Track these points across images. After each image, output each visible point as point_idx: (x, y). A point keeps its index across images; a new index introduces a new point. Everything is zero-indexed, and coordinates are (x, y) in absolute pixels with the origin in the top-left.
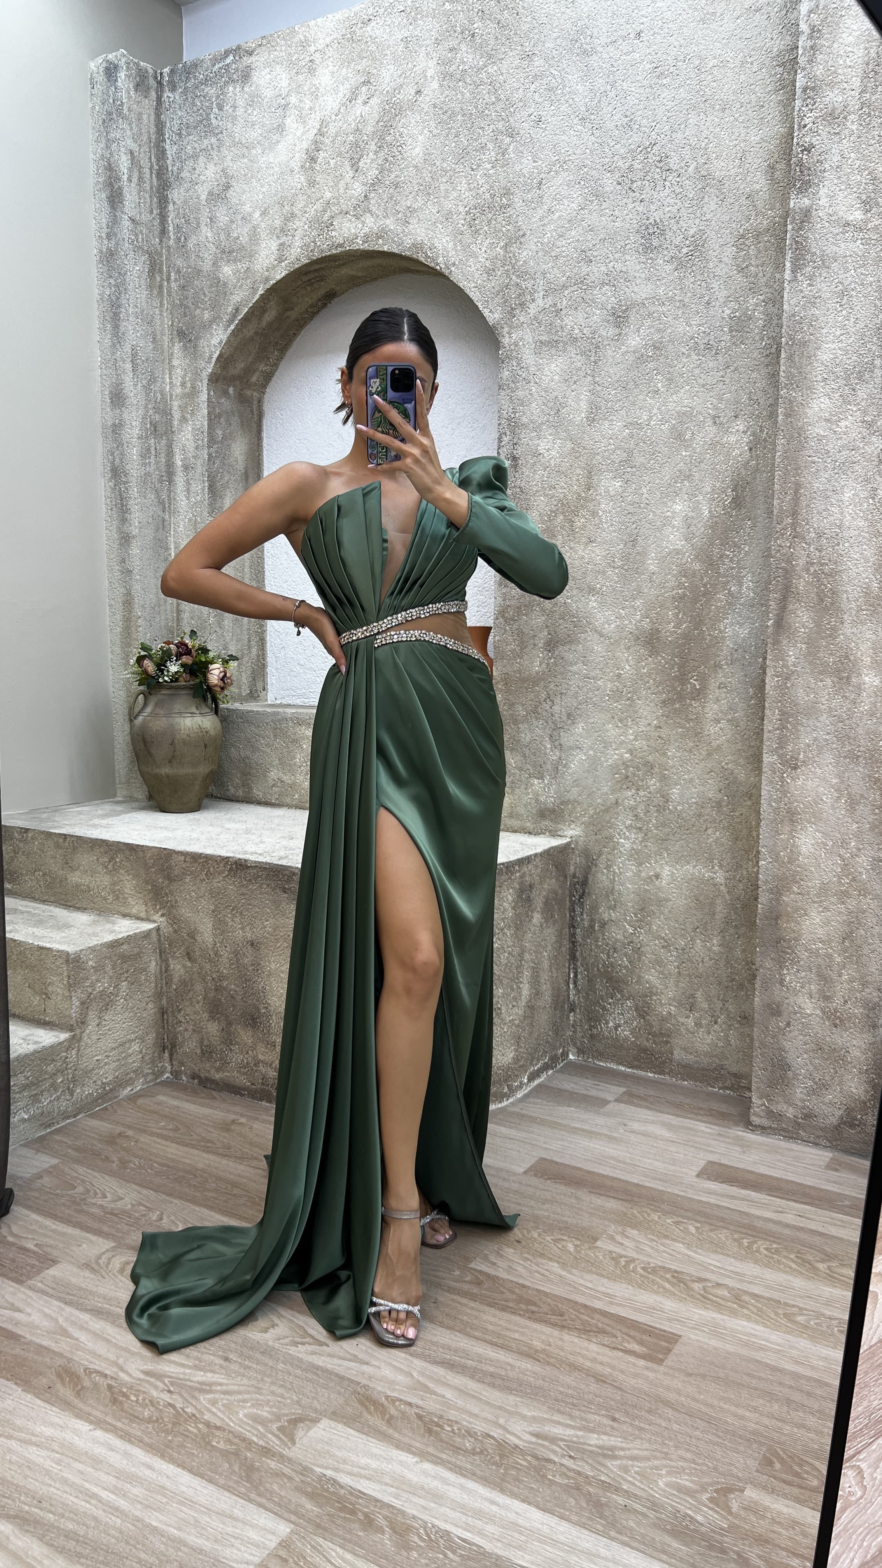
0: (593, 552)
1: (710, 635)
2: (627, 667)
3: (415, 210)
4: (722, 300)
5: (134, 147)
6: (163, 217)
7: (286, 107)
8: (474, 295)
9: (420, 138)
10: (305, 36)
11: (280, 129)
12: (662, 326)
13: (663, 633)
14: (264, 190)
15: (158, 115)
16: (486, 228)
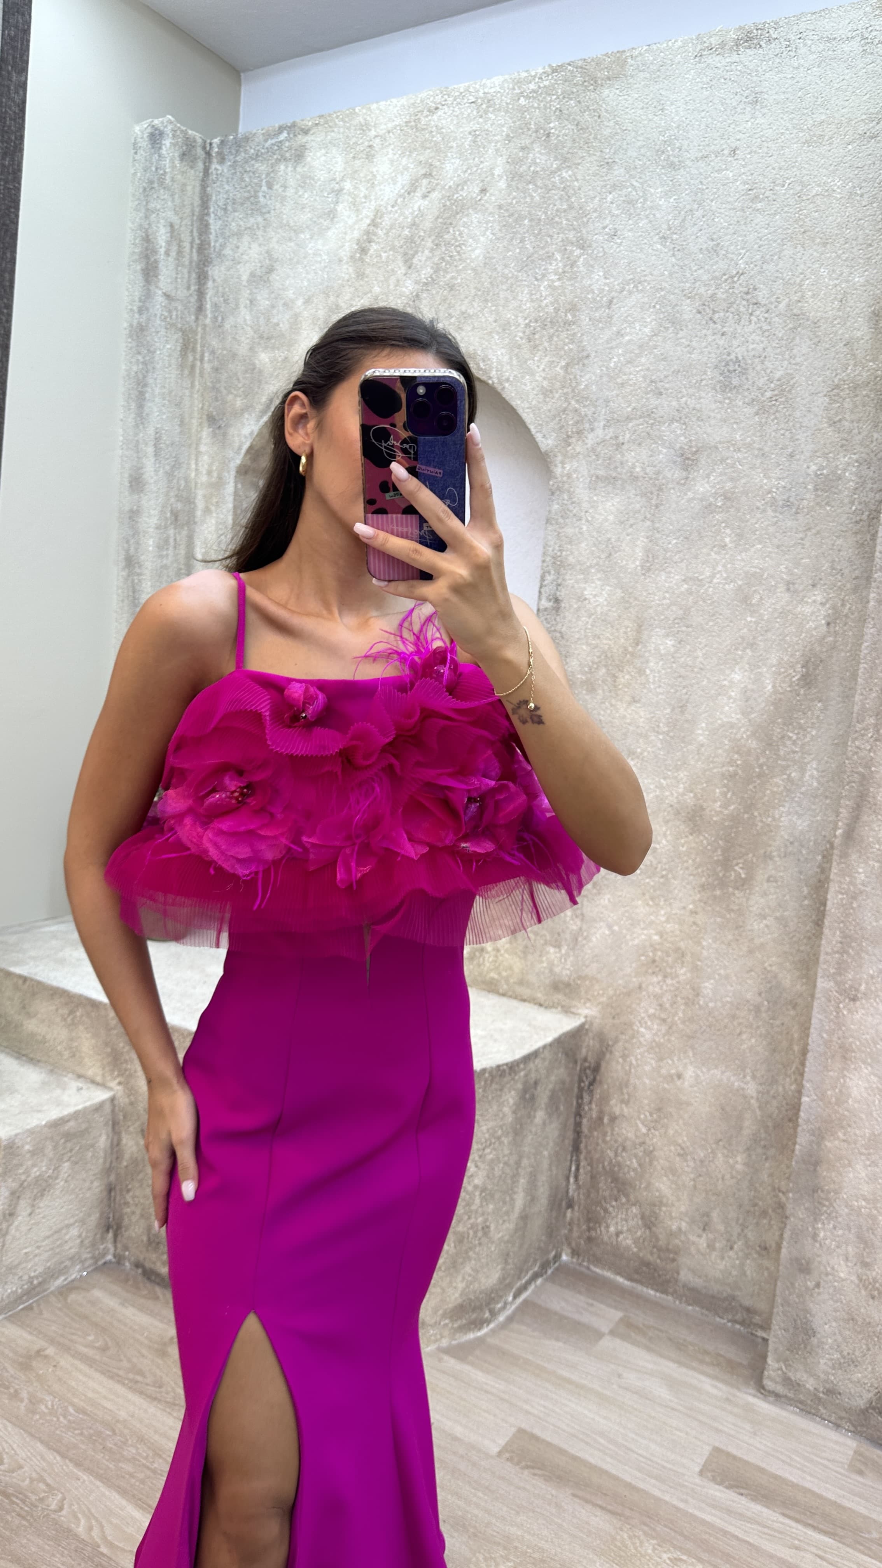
0: (636, 712)
1: (762, 821)
2: (664, 842)
3: (470, 316)
4: (807, 454)
5: (176, 220)
6: (201, 294)
7: (341, 190)
8: (528, 417)
9: (482, 239)
10: (365, 119)
11: (331, 215)
12: (735, 475)
13: (707, 812)
14: (309, 277)
15: (204, 187)
16: (546, 344)
